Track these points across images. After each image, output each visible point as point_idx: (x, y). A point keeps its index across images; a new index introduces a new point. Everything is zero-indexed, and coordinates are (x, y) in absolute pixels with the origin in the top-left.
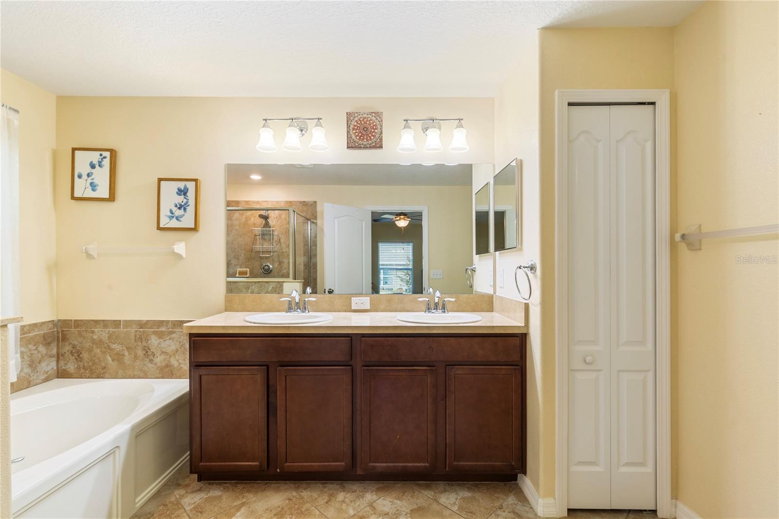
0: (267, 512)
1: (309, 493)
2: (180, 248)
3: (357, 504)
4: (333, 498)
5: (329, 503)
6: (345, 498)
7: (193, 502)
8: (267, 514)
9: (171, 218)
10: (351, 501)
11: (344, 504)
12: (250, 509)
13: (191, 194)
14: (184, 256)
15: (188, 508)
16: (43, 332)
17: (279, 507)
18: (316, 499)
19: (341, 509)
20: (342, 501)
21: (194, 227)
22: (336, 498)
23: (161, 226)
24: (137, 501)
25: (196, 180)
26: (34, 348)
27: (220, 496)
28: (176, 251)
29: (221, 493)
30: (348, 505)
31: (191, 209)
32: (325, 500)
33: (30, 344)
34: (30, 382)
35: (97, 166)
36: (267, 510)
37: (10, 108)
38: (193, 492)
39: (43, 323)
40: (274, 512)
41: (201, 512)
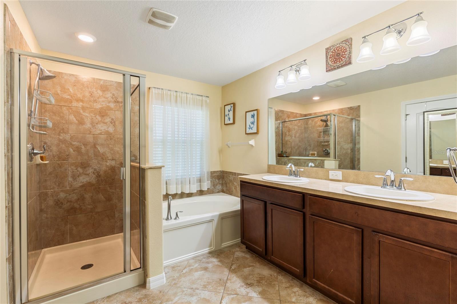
0: (258, 274)
1: (282, 278)
2: (252, 142)
3: (301, 298)
4: (291, 288)
5: (287, 289)
6: (297, 291)
7: (238, 255)
8: (257, 275)
9: (249, 128)
10: (299, 295)
11: (294, 294)
12: (253, 270)
13: (256, 117)
14: (254, 146)
15: (235, 256)
16: (217, 174)
17: (264, 276)
18: (283, 283)
19: (290, 295)
20: (294, 292)
21: (256, 132)
22: (292, 289)
23: (247, 133)
24: (222, 244)
25: (257, 110)
26: (214, 180)
27: (248, 258)
28: (250, 143)
29: (249, 257)
30: (295, 296)
31: (256, 123)
32: (286, 286)
33: (213, 178)
34: (213, 191)
35: (230, 111)
36: (259, 274)
37: (206, 97)
38: (241, 251)
39: (217, 171)
40: (260, 276)
41: (237, 260)
